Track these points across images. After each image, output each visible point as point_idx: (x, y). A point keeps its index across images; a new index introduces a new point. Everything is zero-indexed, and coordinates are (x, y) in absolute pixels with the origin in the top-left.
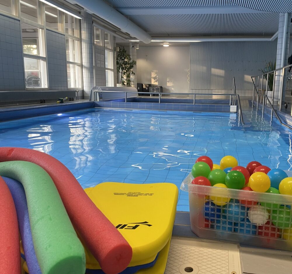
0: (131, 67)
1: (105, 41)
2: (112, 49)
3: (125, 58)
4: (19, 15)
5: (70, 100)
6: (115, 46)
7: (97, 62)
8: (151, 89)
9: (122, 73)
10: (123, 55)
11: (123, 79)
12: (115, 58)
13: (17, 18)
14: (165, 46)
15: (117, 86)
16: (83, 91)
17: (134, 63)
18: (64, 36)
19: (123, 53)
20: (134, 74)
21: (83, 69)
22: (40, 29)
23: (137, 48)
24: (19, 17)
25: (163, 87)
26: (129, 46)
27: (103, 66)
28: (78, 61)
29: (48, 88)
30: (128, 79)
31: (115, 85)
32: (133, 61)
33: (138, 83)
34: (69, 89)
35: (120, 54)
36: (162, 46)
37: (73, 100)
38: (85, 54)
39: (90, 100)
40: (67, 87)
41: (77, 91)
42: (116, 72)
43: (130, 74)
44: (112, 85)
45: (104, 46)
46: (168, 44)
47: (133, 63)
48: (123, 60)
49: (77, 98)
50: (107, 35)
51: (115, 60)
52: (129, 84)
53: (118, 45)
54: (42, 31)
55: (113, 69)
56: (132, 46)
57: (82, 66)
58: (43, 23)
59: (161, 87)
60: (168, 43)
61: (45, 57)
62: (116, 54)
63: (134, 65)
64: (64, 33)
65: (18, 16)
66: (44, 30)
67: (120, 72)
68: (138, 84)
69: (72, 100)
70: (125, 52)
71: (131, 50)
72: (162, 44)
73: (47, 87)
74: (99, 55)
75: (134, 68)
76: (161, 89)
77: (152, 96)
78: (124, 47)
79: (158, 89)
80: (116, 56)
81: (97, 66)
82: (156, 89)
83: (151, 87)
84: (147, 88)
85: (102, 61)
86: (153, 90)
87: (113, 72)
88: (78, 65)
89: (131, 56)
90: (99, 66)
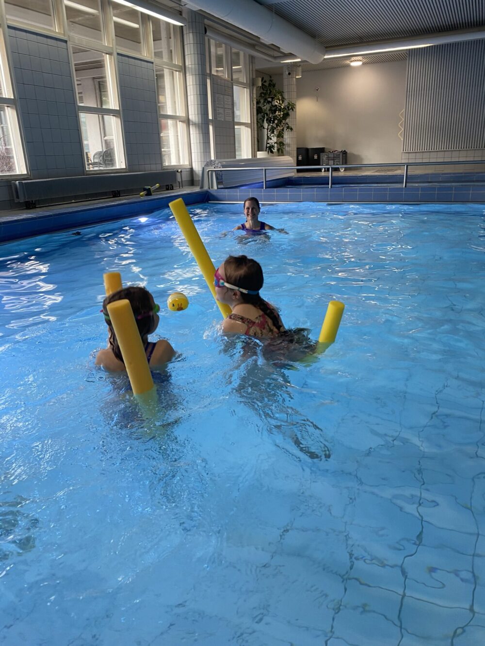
0: (286, 115)
1: (233, 68)
2: (249, 82)
3: (273, 98)
4: (64, 31)
5: (168, 189)
6: (254, 77)
7: (217, 111)
8: (324, 157)
9: (268, 129)
10: (270, 93)
11: (270, 141)
12: (253, 101)
14: (353, 64)
15: (258, 157)
16: (192, 169)
17: (290, 107)
18: (151, 64)
19: (270, 90)
20: (291, 129)
21: (191, 126)
22: (108, 55)
23: (298, 76)
24: (64, 35)
25: (348, 152)
26: (282, 74)
27: (229, 119)
28: (181, 113)
29: (126, 169)
30: (281, 140)
31: (254, 155)
32: (289, 103)
33: (299, 147)
34: (166, 168)
35: (265, 92)
36: (348, 66)
37: (173, 189)
38: (192, 96)
39: (202, 188)
41: (179, 170)
42: (256, 129)
43: (283, 130)
44: (247, 155)
46: (360, 60)
47: (288, 107)
48: (269, 102)
49: (181, 185)
50: (237, 54)
51: (253, 104)
52: (280, 151)
53: (259, 72)
54: (110, 59)
55: (250, 122)
56: (287, 73)
57: (187, 122)
58: (111, 41)
59: (344, 153)
60: (360, 58)
62: (255, 92)
63: (290, 112)
64: (151, 58)
66: (113, 57)
67: (264, 128)
68: (297, 149)
69: (171, 189)
70: (274, 86)
71: (285, 82)
72: (348, 62)
73: (125, 167)
74: (222, 97)
75: (290, 117)
76: (344, 155)
77: (325, 171)
78: (271, 77)
79: (339, 157)
80: (255, 96)
81: (218, 119)
82: (334, 157)
83: (324, 154)
84: (316, 157)
85: (229, 109)
86: (329, 159)
87: (250, 130)
88: (181, 121)
89: (286, 93)
90: (222, 119)
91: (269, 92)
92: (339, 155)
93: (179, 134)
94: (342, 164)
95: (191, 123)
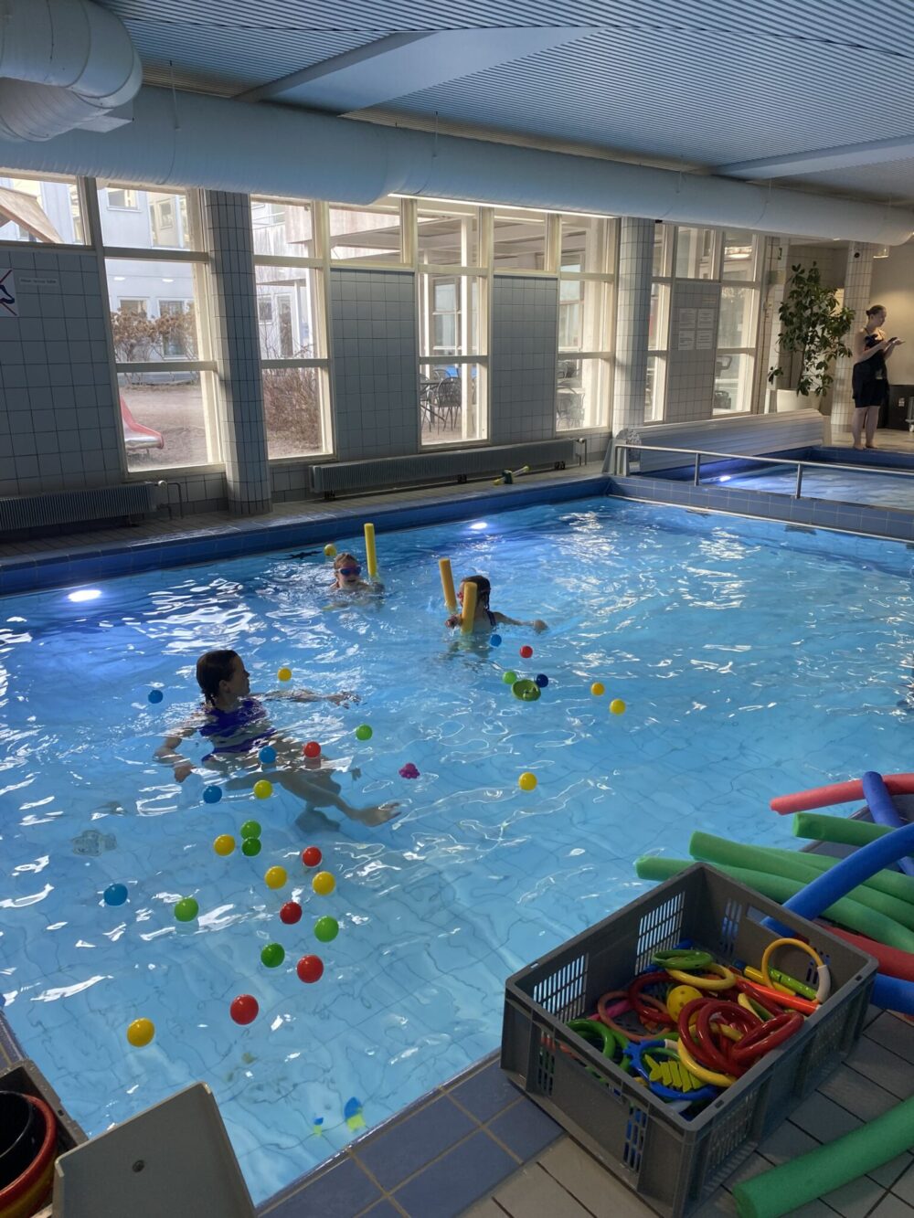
2: (760, 279)
4: (413, 260)
5: (556, 468)
7: (681, 337)
12: (765, 310)
13: (406, 268)
16: (610, 435)
17: (845, 318)
18: (555, 282)
21: (616, 369)
23: (881, 254)
24: (412, 265)
27: (706, 346)
28: (604, 347)
29: (488, 440)
31: (757, 401)
34: (560, 435)
37: (564, 469)
39: (605, 472)
40: (553, 429)
41: (581, 439)
45: (718, 279)
49: (584, 460)
51: (766, 315)
54: (483, 284)
55: (754, 346)
56: (853, 253)
57: (612, 360)
61: (487, 355)
64: (555, 272)
65: (410, 262)
66: (487, 281)
71: (850, 269)
73: (486, 437)
74: (693, 311)
81: (681, 348)
84: (902, 403)
85: (706, 329)
87: (752, 361)
88: (604, 360)
89: (849, 289)
90: (690, 348)
91: (805, 290)
95: (617, 364)
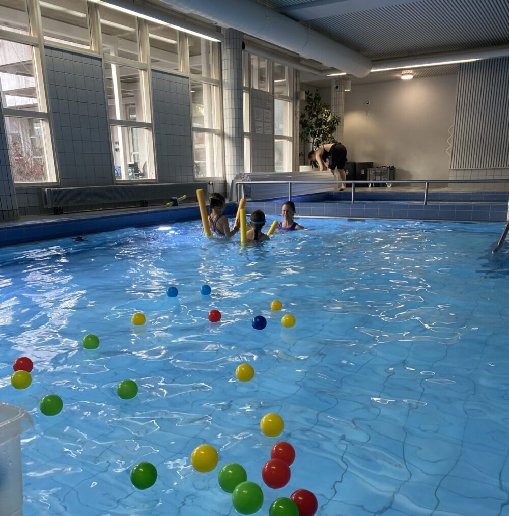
0: (332, 129)
1: (275, 81)
2: (292, 96)
3: (317, 112)
4: (100, 50)
6: (298, 90)
7: (256, 125)
8: (371, 172)
9: (313, 143)
12: (296, 115)
13: (96, 55)
14: (404, 78)
15: (301, 170)
16: (225, 182)
17: (336, 121)
18: (187, 80)
19: (315, 103)
21: (226, 140)
22: (143, 71)
23: (347, 89)
24: (99, 53)
25: (397, 168)
26: (330, 88)
27: (269, 132)
28: (216, 126)
29: (156, 180)
31: (296, 167)
32: (334, 117)
34: (198, 179)
35: (310, 105)
36: (399, 80)
38: (228, 110)
39: (231, 199)
40: (193, 176)
41: (211, 183)
42: (298, 142)
44: (288, 169)
45: (272, 92)
46: (411, 74)
47: (334, 121)
48: (314, 115)
50: (282, 68)
51: (296, 117)
53: (303, 85)
54: (145, 75)
55: (292, 136)
56: (335, 86)
57: (222, 135)
58: (146, 58)
59: (393, 169)
60: (411, 72)
61: (151, 122)
62: (299, 105)
63: (336, 125)
64: (187, 73)
65: (98, 51)
66: (147, 73)
67: (309, 142)
70: (319, 99)
71: (333, 95)
72: (398, 75)
73: (155, 178)
74: (261, 110)
75: (337, 131)
76: (392, 171)
77: (372, 186)
78: (317, 90)
79: (386, 173)
80: (298, 110)
81: (257, 132)
82: (381, 173)
83: (371, 169)
84: (363, 172)
85: (268, 122)
86: (376, 174)
87: (291, 143)
88: (217, 135)
89: (333, 107)
90: (261, 132)
91: (314, 105)
92: (387, 170)
93: (214, 147)
94: (390, 180)
95: (226, 137)
